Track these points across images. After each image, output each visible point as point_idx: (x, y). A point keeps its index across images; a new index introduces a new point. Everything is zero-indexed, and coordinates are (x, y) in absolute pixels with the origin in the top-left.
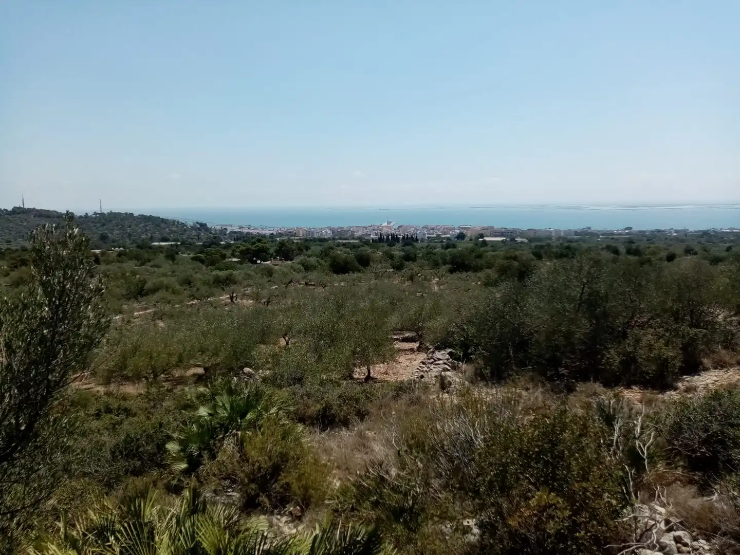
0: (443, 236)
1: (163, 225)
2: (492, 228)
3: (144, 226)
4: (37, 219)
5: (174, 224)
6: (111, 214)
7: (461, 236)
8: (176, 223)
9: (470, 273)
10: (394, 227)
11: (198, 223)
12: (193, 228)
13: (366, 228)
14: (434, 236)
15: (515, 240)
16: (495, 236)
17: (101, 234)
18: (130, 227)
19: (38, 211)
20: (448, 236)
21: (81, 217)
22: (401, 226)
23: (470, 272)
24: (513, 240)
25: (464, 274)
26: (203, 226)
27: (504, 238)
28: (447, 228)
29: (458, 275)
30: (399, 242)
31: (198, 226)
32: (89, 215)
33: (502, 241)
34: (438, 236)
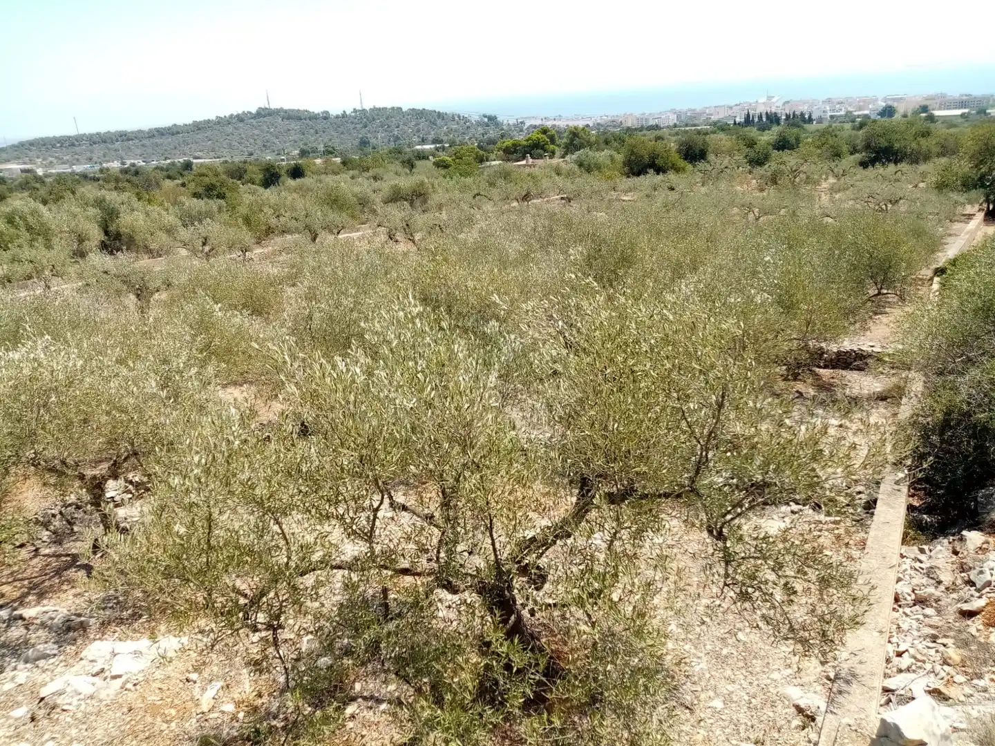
0: (856, 113)
1: (439, 122)
2: (943, 96)
3: (416, 125)
4: (286, 122)
5: (454, 120)
6: (374, 109)
7: (888, 111)
8: (457, 118)
9: (903, 166)
10: (776, 104)
11: (485, 116)
12: (479, 124)
13: (731, 108)
14: (842, 113)
15: (985, 112)
16: (949, 108)
17: (362, 139)
18: (397, 127)
19: (286, 111)
20: (866, 112)
21: (337, 117)
22: (788, 102)
23: (903, 164)
24: (982, 112)
25: (891, 168)
26: (492, 119)
27: (966, 111)
28: (864, 101)
29: (879, 170)
30: (778, 124)
31: (486, 120)
32: (348, 113)
33: (962, 115)
34: (848, 113)
